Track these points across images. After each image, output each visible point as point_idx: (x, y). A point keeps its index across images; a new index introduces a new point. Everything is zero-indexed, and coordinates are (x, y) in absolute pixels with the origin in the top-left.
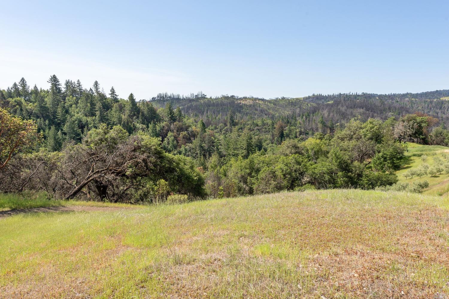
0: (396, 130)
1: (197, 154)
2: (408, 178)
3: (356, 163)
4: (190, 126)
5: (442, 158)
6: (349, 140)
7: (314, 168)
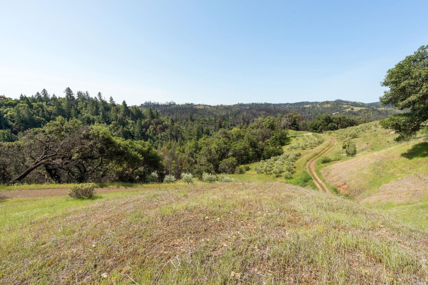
0: (282, 122)
1: (169, 139)
2: (289, 150)
3: (260, 142)
4: (163, 121)
5: (307, 138)
6: (257, 129)
7: (235, 146)
